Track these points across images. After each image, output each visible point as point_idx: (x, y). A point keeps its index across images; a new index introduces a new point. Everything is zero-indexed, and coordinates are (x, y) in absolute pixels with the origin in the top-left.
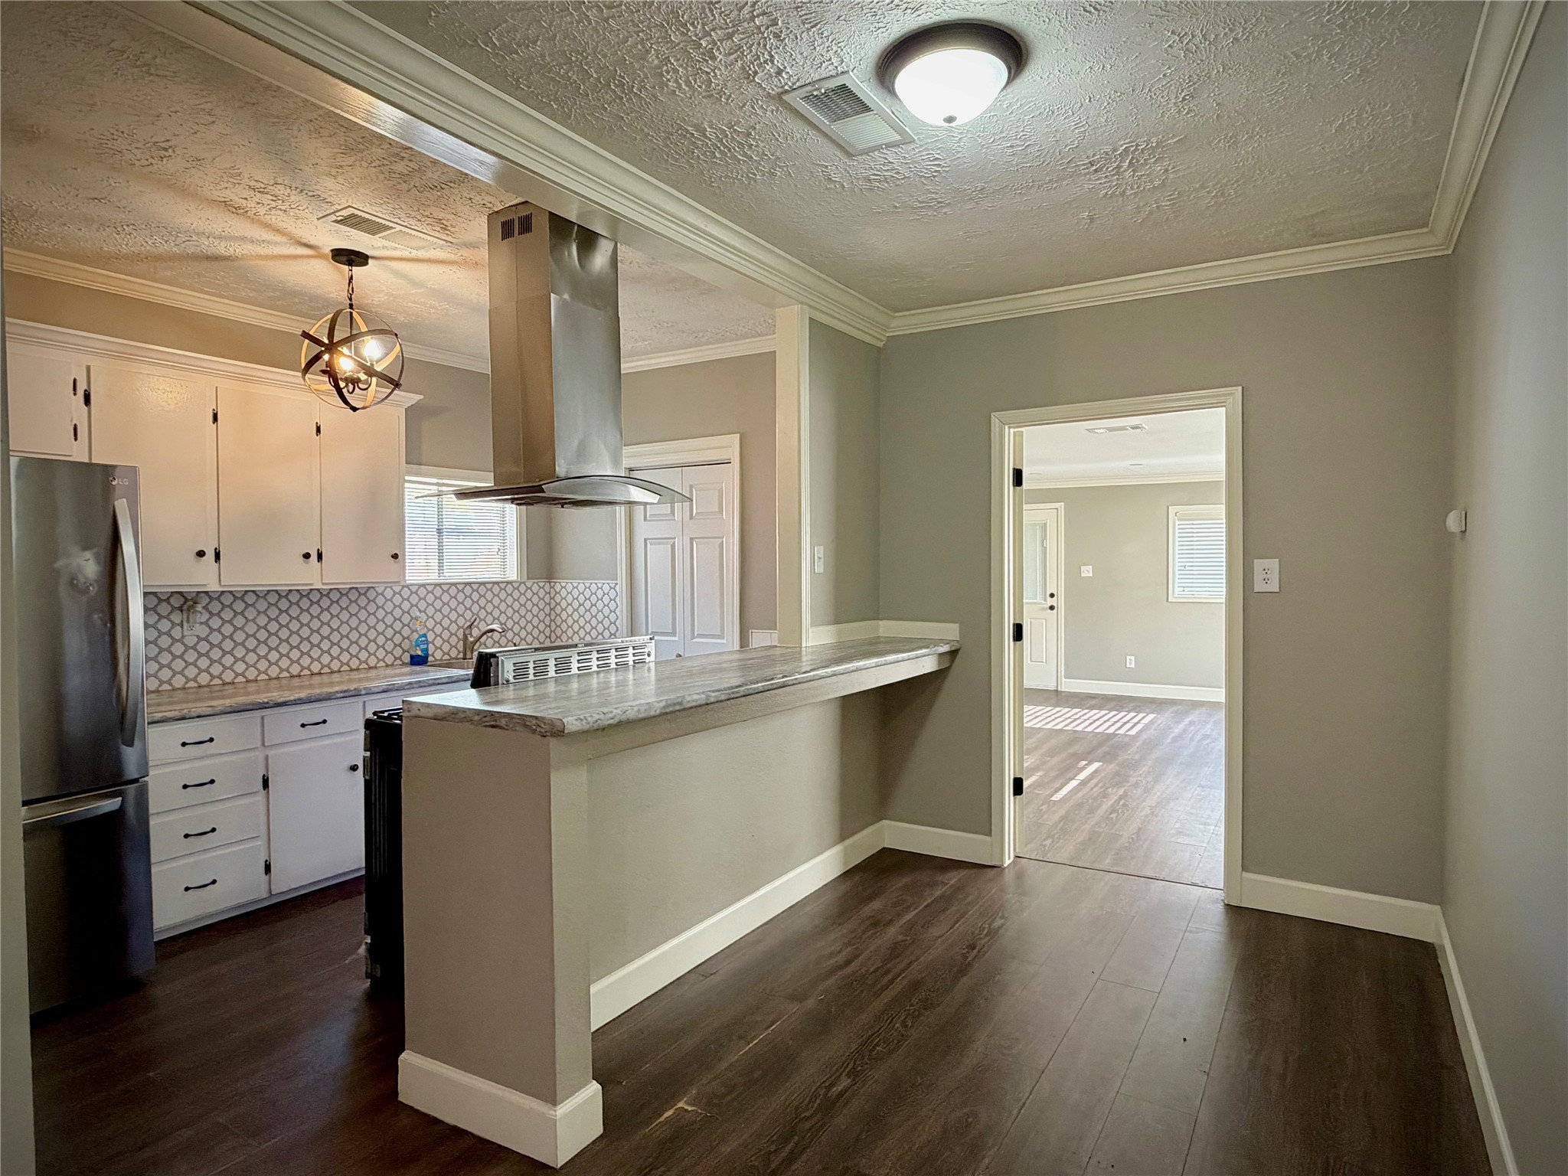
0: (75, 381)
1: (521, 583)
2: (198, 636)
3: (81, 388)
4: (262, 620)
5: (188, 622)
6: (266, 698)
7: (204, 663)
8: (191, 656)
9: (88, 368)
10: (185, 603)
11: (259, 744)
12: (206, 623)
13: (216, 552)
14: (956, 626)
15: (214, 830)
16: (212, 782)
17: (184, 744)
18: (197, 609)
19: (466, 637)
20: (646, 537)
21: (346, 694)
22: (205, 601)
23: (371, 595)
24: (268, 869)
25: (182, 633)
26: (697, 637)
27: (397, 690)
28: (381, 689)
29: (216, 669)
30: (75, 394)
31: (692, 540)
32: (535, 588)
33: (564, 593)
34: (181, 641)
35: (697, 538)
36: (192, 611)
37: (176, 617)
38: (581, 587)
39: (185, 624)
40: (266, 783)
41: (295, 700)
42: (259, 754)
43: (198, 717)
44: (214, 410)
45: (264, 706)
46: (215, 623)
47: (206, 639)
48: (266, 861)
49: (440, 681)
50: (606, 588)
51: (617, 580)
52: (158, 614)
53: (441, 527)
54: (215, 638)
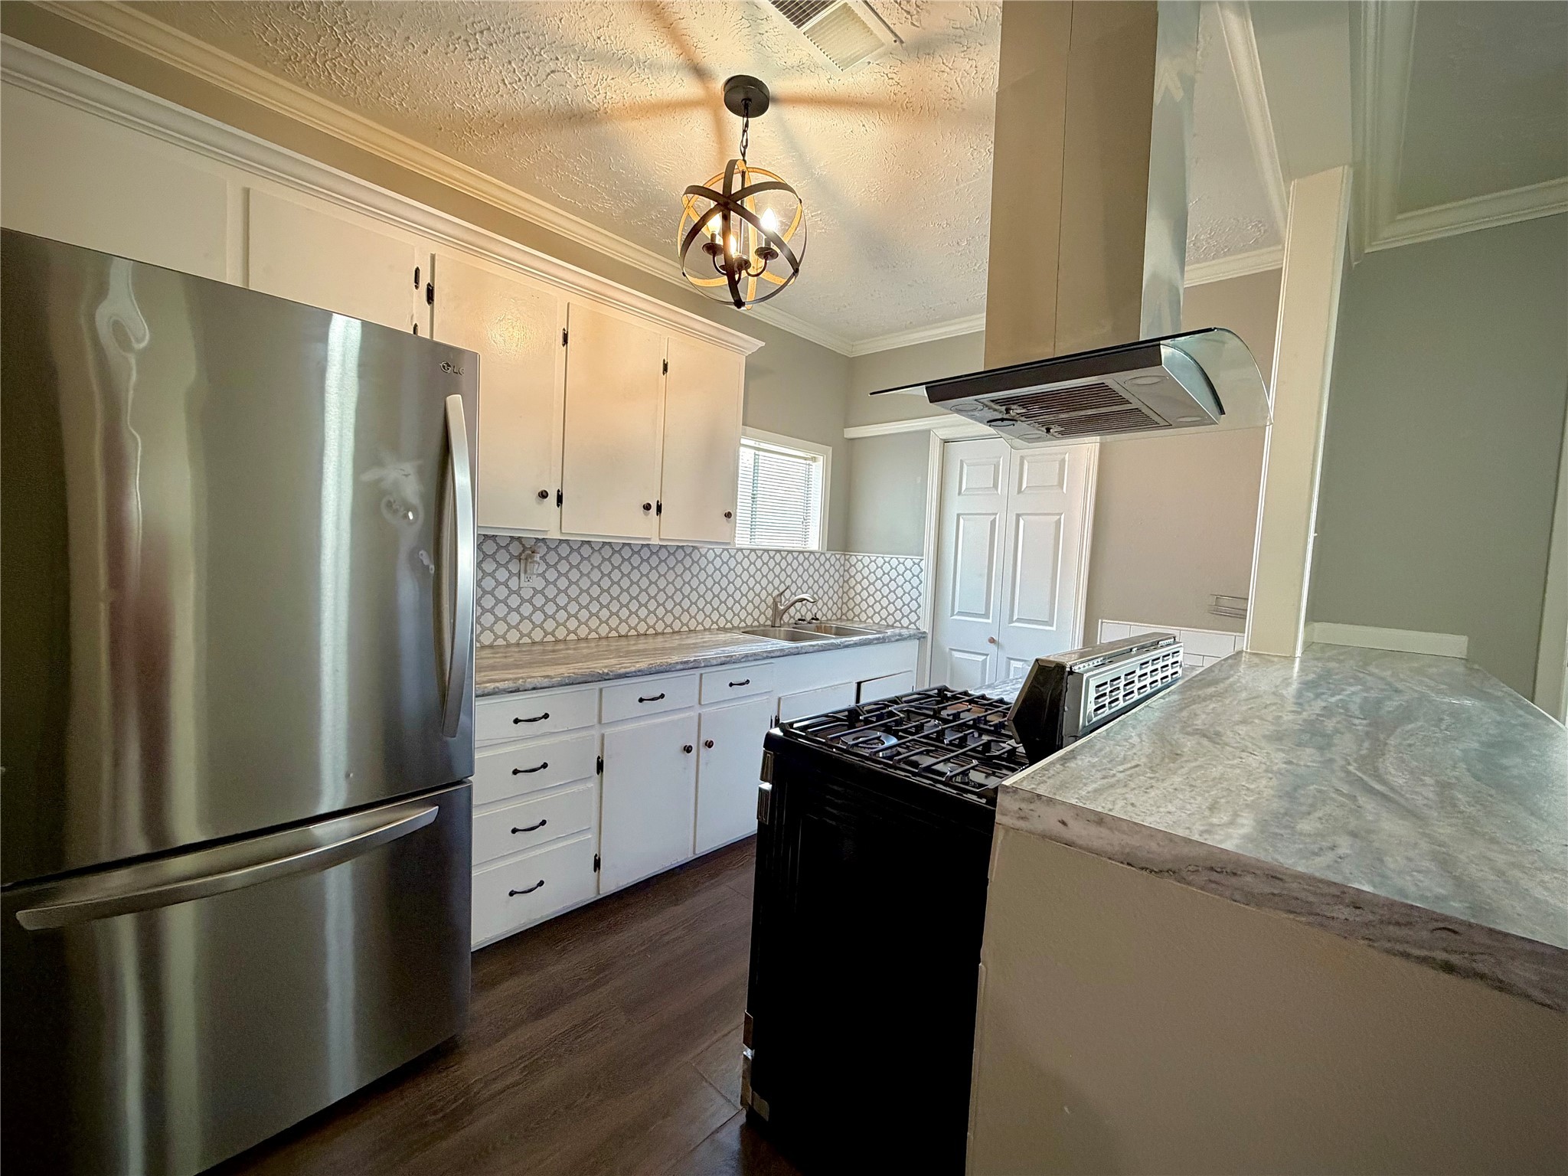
0: (417, 271)
1: (822, 553)
2: (534, 588)
3: (425, 280)
4: (596, 575)
5: (526, 572)
6: (606, 667)
7: (538, 617)
8: (526, 609)
9: (433, 257)
10: (523, 551)
11: (596, 720)
12: (543, 575)
13: (558, 494)
14: (1464, 639)
15: (543, 823)
16: (545, 766)
17: (516, 721)
18: (535, 559)
19: (776, 605)
20: (960, 512)
21: (687, 666)
22: (543, 550)
23: (696, 555)
24: (597, 864)
25: (519, 585)
26: (1016, 621)
27: (734, 663)
28: (719, 661)
29: (550, 625)
30: (417, 287)
31: (1018, 516)
32: (833, 560)
33: (860, 566)
34: (517, 593)
35: (1023, 514)
36: (530, 560)
37: (514, 567)
38: (880, 561)
39: (522, 575)
40: (600, 767)
41: (635, 672)
42: (595, 733)
43: (534, 689)
44: (564, 330)
45: (603, 678)
46: (551, 575)
47: (542, 592)
48: (596, 855)
49: (772, 655)
50: (909, 563)
51: (922, 555)
52: (497, 562)
53: (755, 492)
54: (551, 592)
